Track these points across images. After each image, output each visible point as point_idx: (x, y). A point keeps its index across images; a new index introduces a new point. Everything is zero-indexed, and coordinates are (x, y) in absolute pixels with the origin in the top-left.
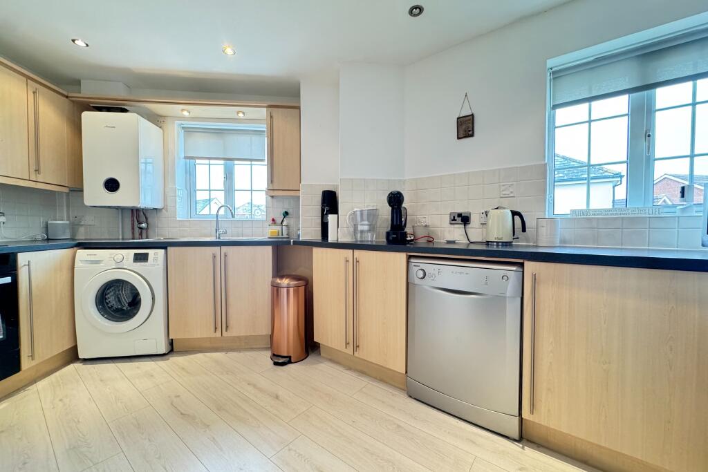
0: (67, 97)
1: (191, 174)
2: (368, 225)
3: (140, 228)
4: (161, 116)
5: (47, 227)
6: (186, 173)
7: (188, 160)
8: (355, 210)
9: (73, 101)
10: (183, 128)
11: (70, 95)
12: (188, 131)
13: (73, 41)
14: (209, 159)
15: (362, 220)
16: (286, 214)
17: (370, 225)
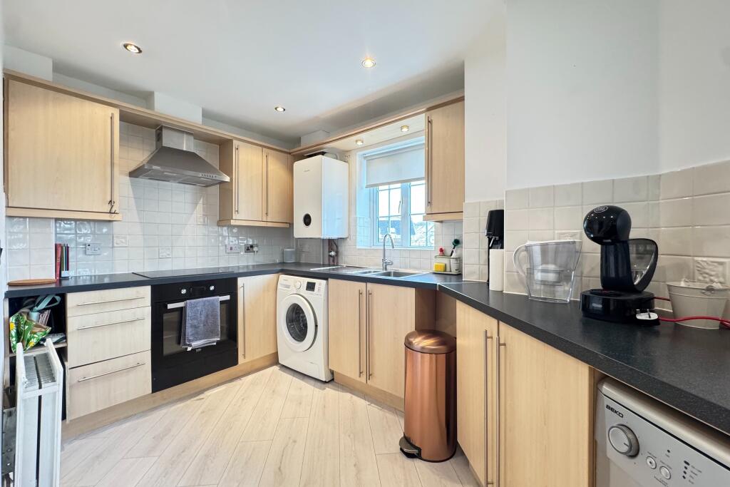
0: (290, 153)
1: (374, 201)
2: (555, 272)
3: (330, 256)
4: (347, 151)
5: (283, 253)
6: (370, 200)
7: (372, 188)
8: (528, 243)
9: (294, 155)
10: (365, 158)
11: (291, 151)
12: (369, 159)
13: (276, 109)
14: (389, 183)
15: (544, 261)
16: (457, 242)
17: (559, 273)
